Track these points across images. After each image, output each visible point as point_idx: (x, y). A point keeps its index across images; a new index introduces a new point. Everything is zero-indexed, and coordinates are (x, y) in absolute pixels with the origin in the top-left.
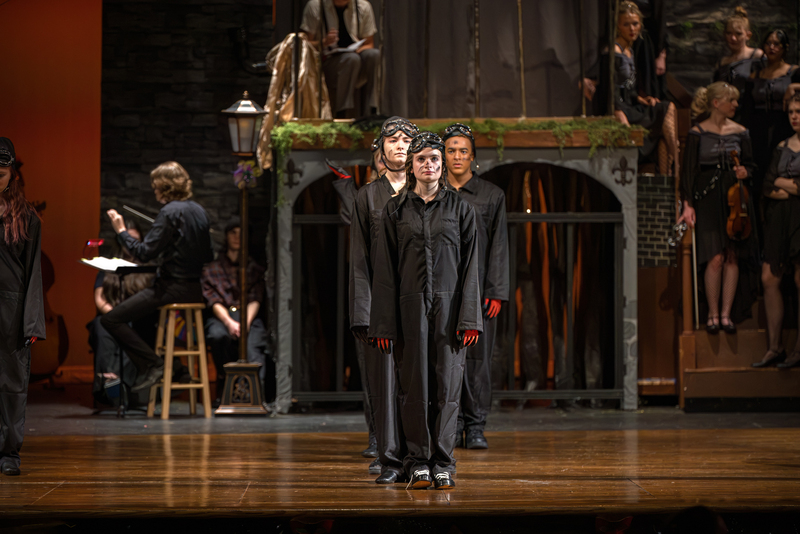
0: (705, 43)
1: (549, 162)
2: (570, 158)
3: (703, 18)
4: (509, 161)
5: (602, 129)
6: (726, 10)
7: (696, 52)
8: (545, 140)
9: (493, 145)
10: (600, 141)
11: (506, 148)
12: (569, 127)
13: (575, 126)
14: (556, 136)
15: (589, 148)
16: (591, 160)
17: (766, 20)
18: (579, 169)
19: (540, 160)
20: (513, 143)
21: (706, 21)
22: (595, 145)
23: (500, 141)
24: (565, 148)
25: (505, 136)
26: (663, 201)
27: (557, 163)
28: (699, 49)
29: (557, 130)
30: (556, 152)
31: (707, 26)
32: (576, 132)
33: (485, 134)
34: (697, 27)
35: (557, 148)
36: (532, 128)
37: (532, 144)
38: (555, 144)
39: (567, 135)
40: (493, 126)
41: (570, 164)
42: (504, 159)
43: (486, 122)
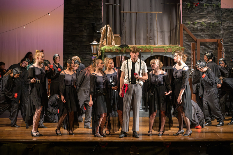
0: (200, 26)
1: (163, 55)
2: (168, 54)
3: (200, 21)
4: (154, 55)
5: (175, 48)
6: (205, 19)
7: (198, 29)
8: (162, 50)
9: (150, 51)
10: (174, 51)
11: (153, 52)
12: (167, 47)
13: (169, 47)
14: (164, 49)
15: (172, 52)
16: (172, 55)
17: (214, 21)
18: (170, 57)
19: (161, 55)
20: (155, 51)
22: (173, 51)
23: (152, 50)
24: (167, 52)
25: (153, 49)
26: (189, 63)
27: (165, 55)
28: (199, 28)
29: (165, 48)
30: (165, 53)
31: (201, 23)
32: (169, 49)
33: (149, 49)
34: (198, 23)
35: (165, 52)
36: (159, 48)
37: (159, 51)
38: (164, 51)
39: (167, 49)
40: (150, 47)
41: (168, 56)
42: (153, 55)
43: (149, 46)
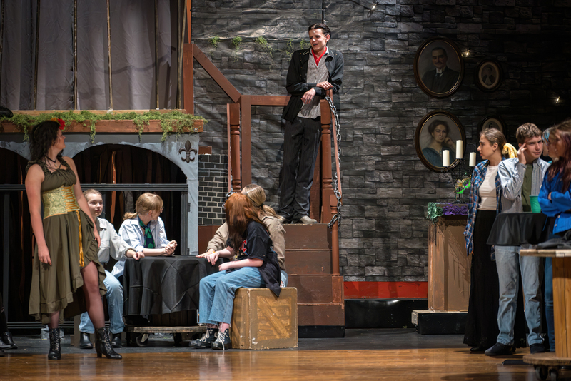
0: (252, 53)
1: (131, 144)
2: (147, 142)
3: (250, 34)
4: (100, 143)
5: (172, 119)
6: (267, 28)
7: (244, 60)
8: (128, 127)
9: (87, 130)
10: (170, 128)
11: (97, 133)
12: (146, 118)
13: (151, 116)
14: (136, 124)
15: (162, 133)
16: (163, 143)
17: (298, 35)
18: (154, 150)
19: (123, 143)
20: (103, 129)
21: (252, 36)
22: (166, 131)
23: (93, 127)
24: (143, 133)
25: (96, 124)
26: (218, 174)
27: (137, 145)
28: (246, 58)
29: (137, 119)
30: (137, 136)
31: (253, 40)
32: (152, 121)
33: (82, 122)
34: (245, 40)
35: (138, 133)
36: (118, 118)
37: (117, 130)
38: (135, 130)
39: (145, 123)
40: (87, 115)
41: (147, 146)
42: (96, 141)
43: (82, 113)
